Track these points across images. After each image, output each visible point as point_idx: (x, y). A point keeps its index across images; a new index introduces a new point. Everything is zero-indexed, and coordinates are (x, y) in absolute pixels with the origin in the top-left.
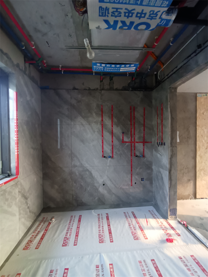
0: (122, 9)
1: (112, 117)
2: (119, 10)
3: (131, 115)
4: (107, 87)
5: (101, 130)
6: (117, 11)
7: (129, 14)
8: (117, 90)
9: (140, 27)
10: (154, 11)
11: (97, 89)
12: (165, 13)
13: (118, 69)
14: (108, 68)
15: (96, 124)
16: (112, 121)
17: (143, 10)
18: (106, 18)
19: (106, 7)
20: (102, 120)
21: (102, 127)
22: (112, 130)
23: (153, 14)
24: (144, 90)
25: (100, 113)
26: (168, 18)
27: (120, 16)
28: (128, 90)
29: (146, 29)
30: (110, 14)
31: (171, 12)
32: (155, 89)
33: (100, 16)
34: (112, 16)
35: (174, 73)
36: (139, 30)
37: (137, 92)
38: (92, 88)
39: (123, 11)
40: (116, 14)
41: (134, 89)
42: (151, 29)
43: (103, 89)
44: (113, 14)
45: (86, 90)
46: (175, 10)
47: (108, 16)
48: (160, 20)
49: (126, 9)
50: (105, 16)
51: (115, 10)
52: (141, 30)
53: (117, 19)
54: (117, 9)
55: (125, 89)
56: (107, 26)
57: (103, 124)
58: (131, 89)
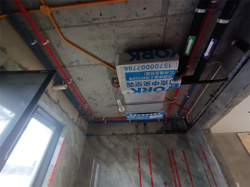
0: (142, 82)
1: (150, 162)
2: (140, 83)
3: (170, 160)
4: (142, 131)
5: (139, 179)
6: (139, 84)
7: (147, 84)
8: (151, 133)
9: (157, 90)
10: (164, 81)
11: (133, 133)
12: (172, 81)
13: (147, 117)
14: (139, 117)
15: (133, 171)
16: (150, 167)
17: (156, 81)
18: (132, 88)
19: (131, 83)
20: (139, 166)
21: (140, 175)
22: (152, 179)
23: (164, 82)
24: (178, 133)
25: (137, 157)
26: (176, 82)
27: (142, 86)
28: (162, 134)
29: (162, 90)
30: (135, 85)
31: (177, 79)
32: (188, 131)
33: (128, 87)
34: (136, 86)
35: (200, 116)
36: (157, 91)
37: (171, 135)
38: (128, 134)
39: (143, 83)
40: (139, 85)
41: (168, 132)
42: (165, 90)
43: (138, 134)
44: (136, 85)
45: (124, 135)
46: (179, 78)
47: (133, 87)
48: (170, 85)
49: (144, 82)
50: (131, 86)
51: (137, 83)
52: (159, 91)
53: (140, 87)
54: (138, 83)
55: (158, 132)
56: (134, 92)
57: (140, 171)
58: (164, 132)
